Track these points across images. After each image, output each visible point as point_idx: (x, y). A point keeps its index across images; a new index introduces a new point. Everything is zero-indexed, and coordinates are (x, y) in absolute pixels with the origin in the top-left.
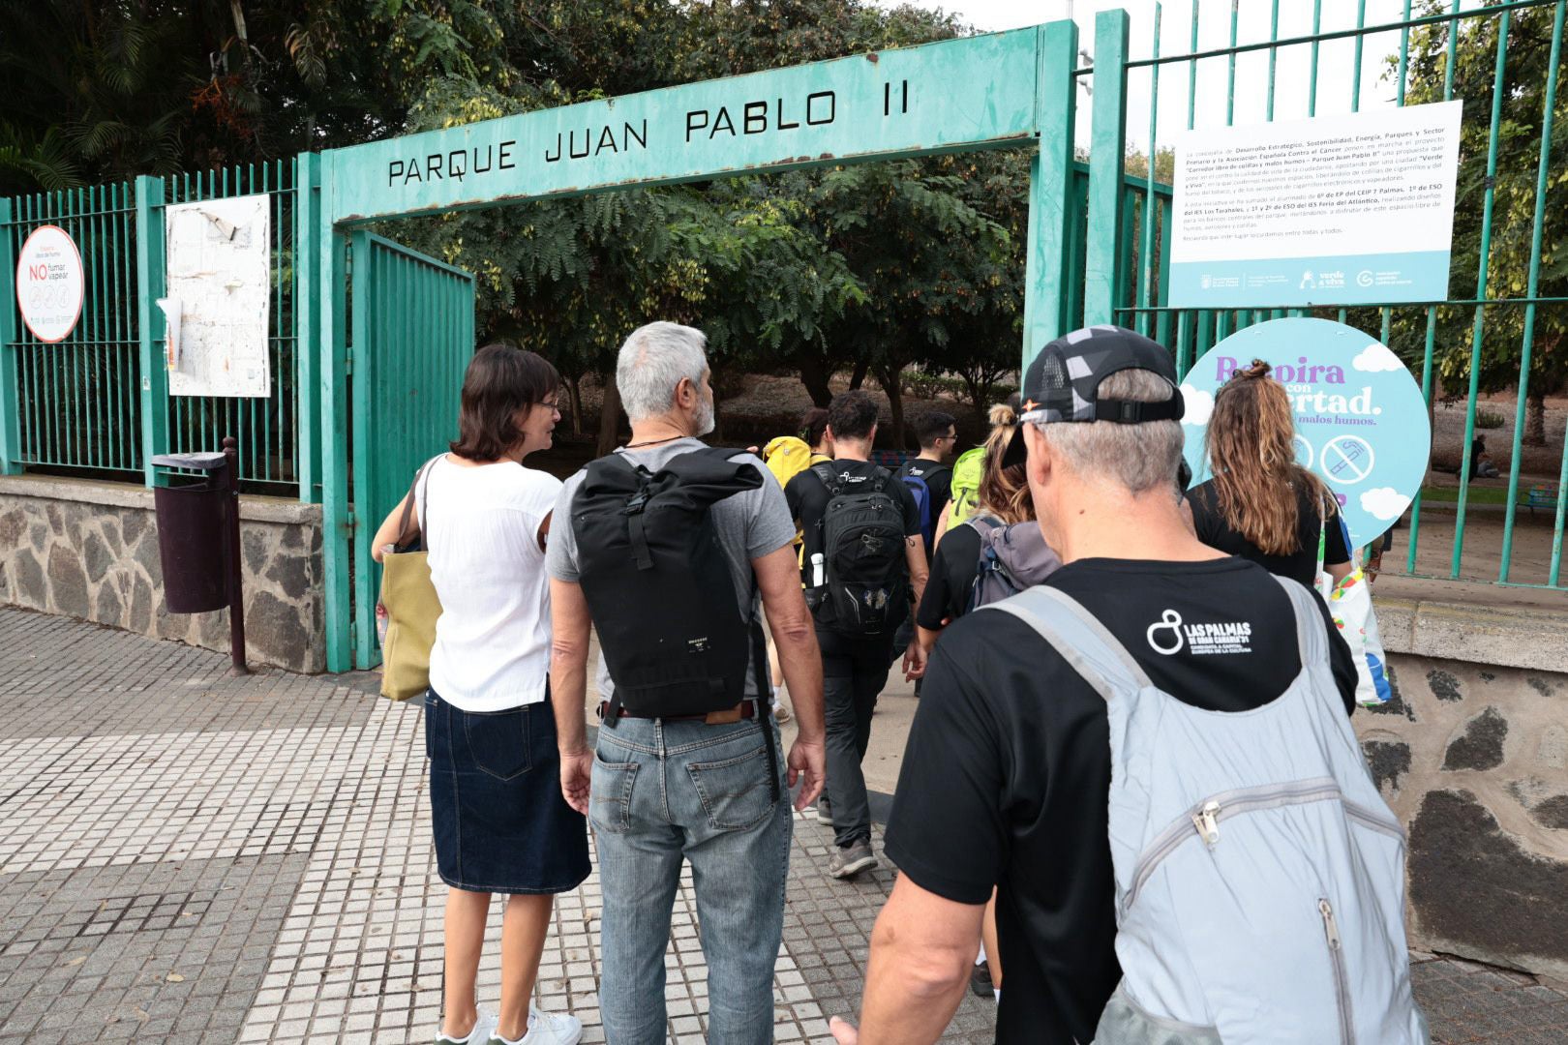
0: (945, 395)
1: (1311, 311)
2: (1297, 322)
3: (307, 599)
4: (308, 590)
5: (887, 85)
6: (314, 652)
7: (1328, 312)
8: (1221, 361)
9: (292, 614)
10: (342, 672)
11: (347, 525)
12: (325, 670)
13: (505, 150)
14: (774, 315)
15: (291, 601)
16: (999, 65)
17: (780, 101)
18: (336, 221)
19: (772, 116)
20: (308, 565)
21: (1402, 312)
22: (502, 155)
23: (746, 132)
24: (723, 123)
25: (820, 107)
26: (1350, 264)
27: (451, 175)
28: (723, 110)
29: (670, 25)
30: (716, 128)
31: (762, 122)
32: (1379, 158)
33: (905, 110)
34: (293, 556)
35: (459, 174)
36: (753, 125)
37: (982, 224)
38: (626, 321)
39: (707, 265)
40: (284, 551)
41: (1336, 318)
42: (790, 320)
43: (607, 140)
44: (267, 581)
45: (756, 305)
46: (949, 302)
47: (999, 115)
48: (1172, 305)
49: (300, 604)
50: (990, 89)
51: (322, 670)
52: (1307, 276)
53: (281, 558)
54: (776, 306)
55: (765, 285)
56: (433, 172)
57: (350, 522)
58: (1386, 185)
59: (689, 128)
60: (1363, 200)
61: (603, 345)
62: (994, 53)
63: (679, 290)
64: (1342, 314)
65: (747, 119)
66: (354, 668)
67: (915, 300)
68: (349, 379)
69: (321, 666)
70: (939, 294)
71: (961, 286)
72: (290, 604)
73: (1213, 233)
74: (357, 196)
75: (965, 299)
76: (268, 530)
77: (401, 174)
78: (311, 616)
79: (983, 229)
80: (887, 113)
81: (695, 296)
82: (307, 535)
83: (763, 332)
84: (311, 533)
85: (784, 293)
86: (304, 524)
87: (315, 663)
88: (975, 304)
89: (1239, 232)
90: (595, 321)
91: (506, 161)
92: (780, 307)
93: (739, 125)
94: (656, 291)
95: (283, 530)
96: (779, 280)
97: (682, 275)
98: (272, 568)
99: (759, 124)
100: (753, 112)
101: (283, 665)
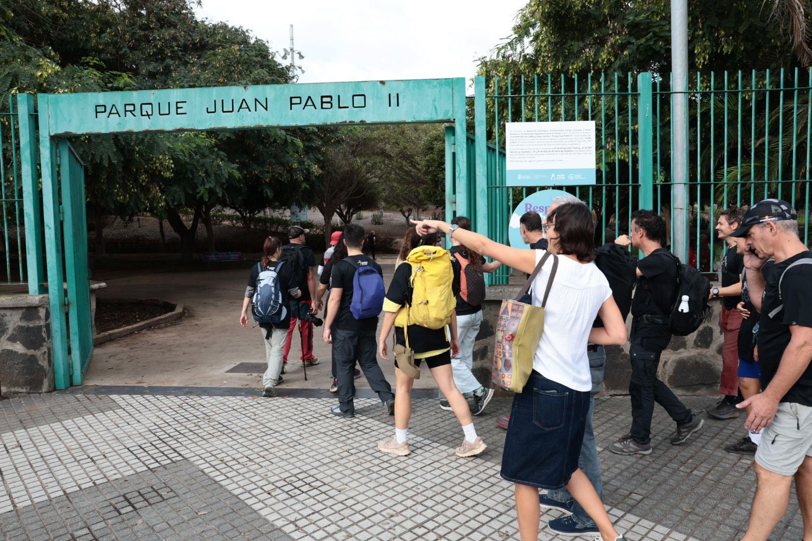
0: (226, 223)
1: (554, 188)
2: (551, 190)
3: (45, 349)
4: (45, 344)
5: (390, 95)
6: (49, 379)
7: (560, 188)
8: (526, 205)
9: (33, 358)
10: (67, 388)
11: (65, 305)
12: (55, 389)
13: (179, 105)
14: (203, 184)
15: (31, 352)
16: (438, 91)
17: (339, 96)
18: (52, 134)
19: (335, 102)
20: (44, 329)
21: (582, 188)
22: (177, 108)
23: (322, 108)
24: (310, 103)
25: (359, 101)
26: (566, 172)
27: (142, 115)
28: (309, 97)
29: (87, 17)
30: (306, 105)
31: (330, 105)
32: (573, 137)
33: (398, 105)
34: (31, 325)
35: (148, 115)
36: (325, 105)
37: (289, 138)
38: (133, 187)
39: (172, 158)
40: (24, 324)
41: (562, 190)
42: (212, 186)
43: (244, 105)
44: (9, 343)
45: (193, 179)
46: (273, 176)
47: (438, 110)
48: (508, 185)
49: (38, 353)
50: (434, 101)
51: (53, 389)
52: (553, 175)
53: (21, 328)
54: (203, 179)
55: (196, 169)
56: (128, 113)
57: (66, 303)
58: (576, 146)
59: (291, 104)
60: (567, 151)
61: (122, 201)
62: (435, 86)
63: (160, 172)
64: (564, 188)
65: (322, 103)
66: (72, 385)
67: (256, 175)
68: (62, 223)
69: (52, 386)
70: (268, 172)
71: (279, 169)
72: (30, 354)
73: (522, 159)
74: (70, 121)
75: (281, 175)
76: (8, 313)
77: (105, 111)
78: (47, 359)
79: (290, 141)
80: (390, 106)
81: (168, 174)
82: (42, 312)
83: (199, 193)
84: (44, 311)
85: (206, 172)
86: (40, 306)
87: (50, 386)
88: (285, 178)
89: (530, 159)
90: (116, 188)
91: (180, 111)
92: (205, 180)
93: (318, 104)
94: (146, 172)
95: (21, 312)
96: (203, 165)
97: (161, 164)
98: (12, 334)
99: (329, 105)
100: (325, 100)
101: (24, 390)
